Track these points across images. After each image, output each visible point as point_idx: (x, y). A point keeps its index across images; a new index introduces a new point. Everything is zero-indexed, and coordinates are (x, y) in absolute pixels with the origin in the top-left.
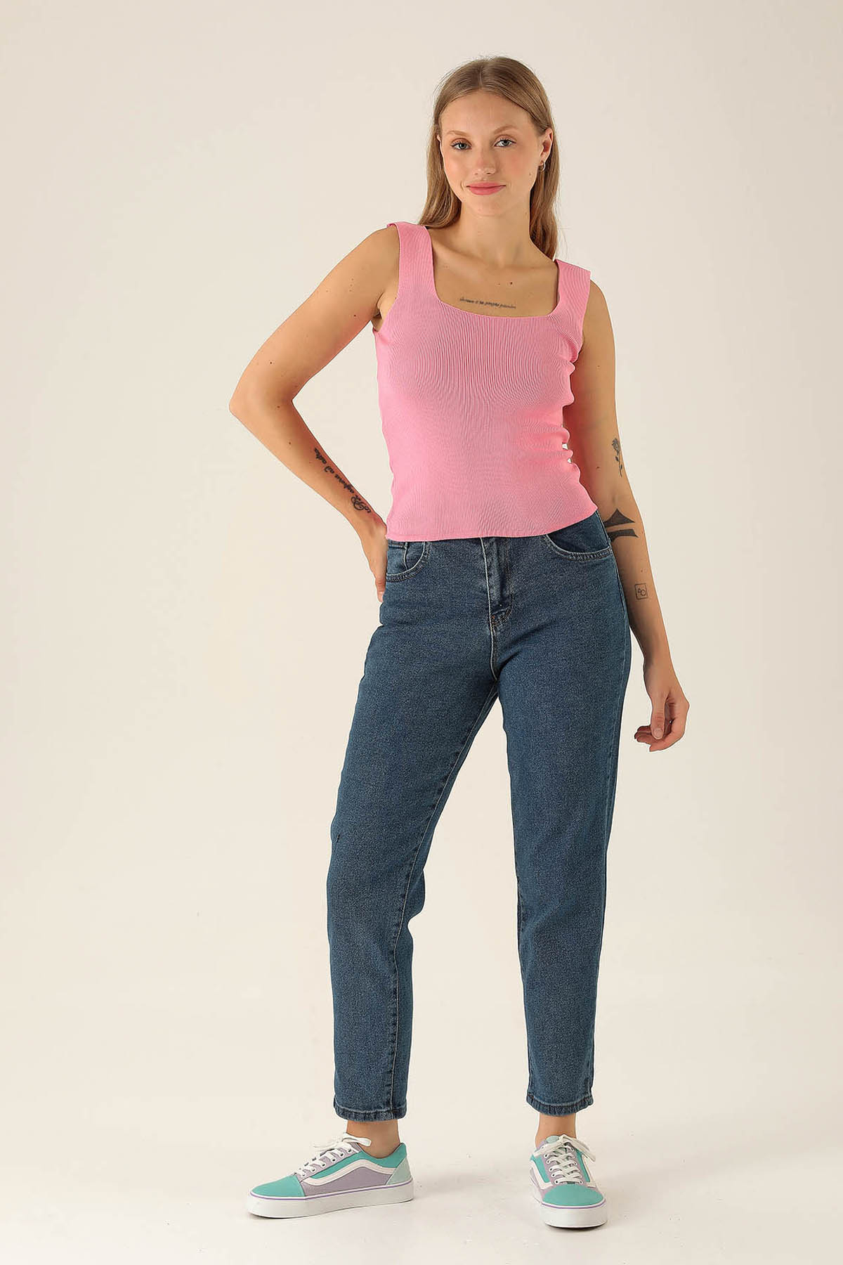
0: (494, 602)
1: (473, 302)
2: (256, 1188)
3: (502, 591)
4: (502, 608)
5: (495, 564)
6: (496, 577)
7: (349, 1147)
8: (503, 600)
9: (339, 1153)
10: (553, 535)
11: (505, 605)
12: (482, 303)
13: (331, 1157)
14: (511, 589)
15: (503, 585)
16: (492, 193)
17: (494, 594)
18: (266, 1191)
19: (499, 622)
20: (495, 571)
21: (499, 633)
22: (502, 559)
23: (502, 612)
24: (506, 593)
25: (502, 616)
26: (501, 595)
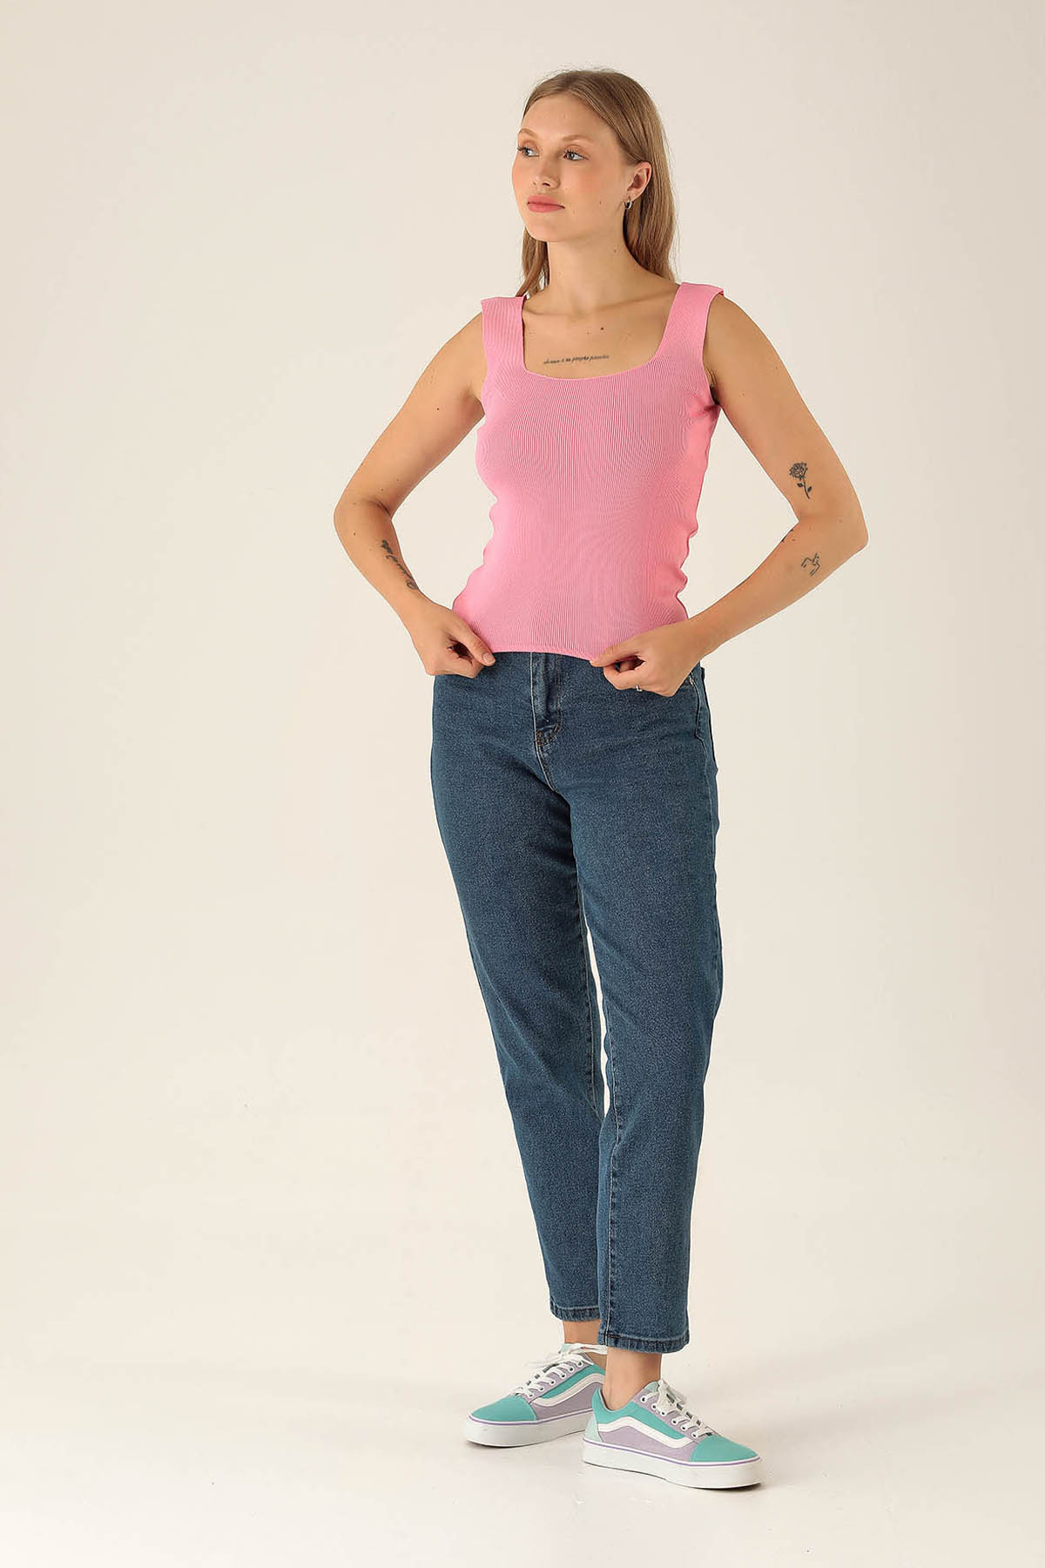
0: (539, 716)
1: (558, 361)
2: (478, 1411)
3: (547, 706)
4: (548, 724)
5: (541, 670)
6: (541, 685)
7: (581, 1358)
8: (549, 718)
9: (567, 1367)
11: (553, 722)
12: (568, 360)
13: (560, 1373)
14: (558, 704)
15: (549, 699)
17: (538, 706)
18: (489, 1415)
19: (545, 741)
20: (540, 679)
21: (546, 755)
22: (551, 667)
23: (549, 729)
24: (553, 708)
25: (549, 734)
26: (547, 709)
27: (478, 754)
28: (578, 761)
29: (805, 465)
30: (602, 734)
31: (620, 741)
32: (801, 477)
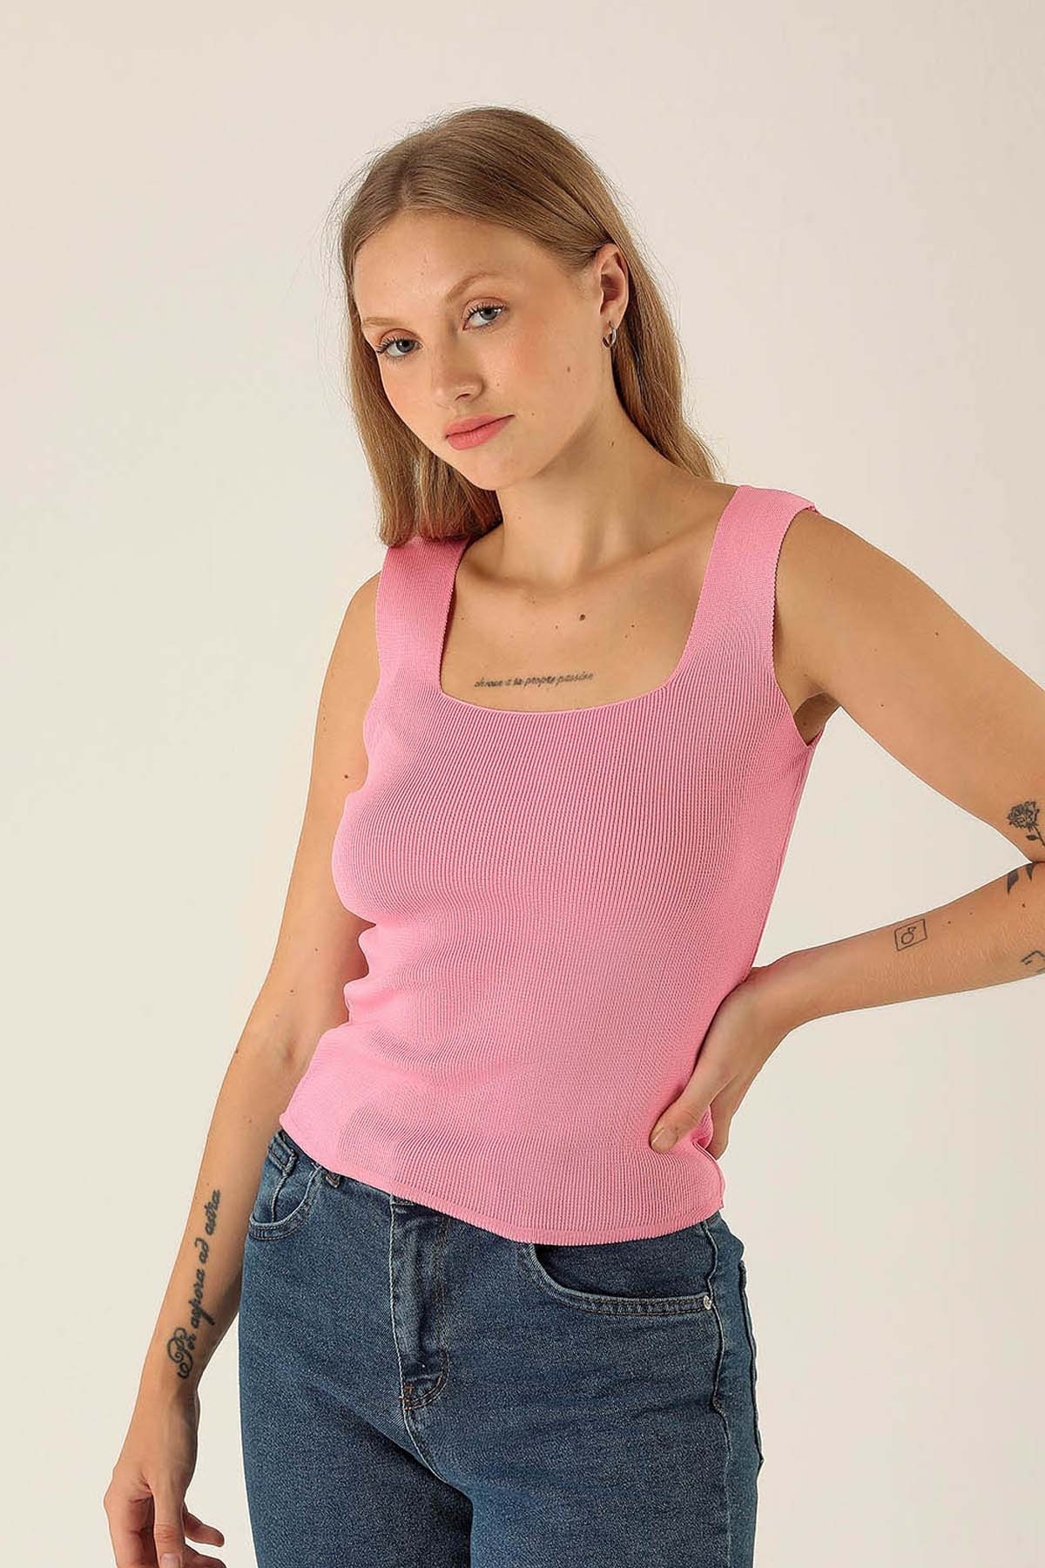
0: (407, 1357)
1: (500, 683)
3: (420, 1339)
4: (425, 1371)
5: (408, 1275)
6: (410, 1303)
8: (423, 1364)
10: (544, 1252)
11: (432, 1368)
12: (518, 682)
14: (443, 1338)
15: (424, 1327)
16: (490, 436)
17: (404, 1338)
19: (419, 1402)
20: (406, 1290)
21: (420, 1427)
22: (429, 1270)
23: (425, 1381)
24: (432, 1345)
25: (426, 1391)
26: (421, 1348)
27: (303, 1406)
28: (480, 1443)
29: (1034, 803)
30: (525, 1400)
31: (555, 1414)
32: (1029, 826)
